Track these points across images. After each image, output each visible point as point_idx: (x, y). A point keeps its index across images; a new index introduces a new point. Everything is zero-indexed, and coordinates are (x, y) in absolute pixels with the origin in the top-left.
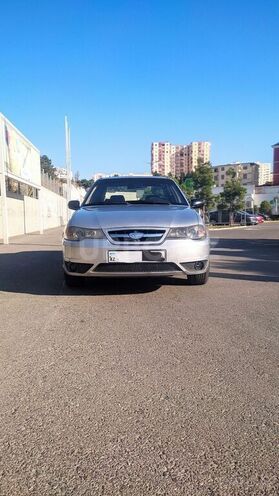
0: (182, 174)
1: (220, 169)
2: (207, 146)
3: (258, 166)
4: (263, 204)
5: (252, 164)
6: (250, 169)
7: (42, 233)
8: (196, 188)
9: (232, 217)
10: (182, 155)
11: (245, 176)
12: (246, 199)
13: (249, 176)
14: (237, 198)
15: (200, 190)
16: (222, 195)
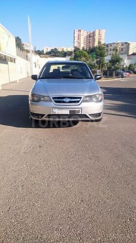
0: (90, 48)
1: (109, 45)
2: (103, 32)
3: (129, 44)
4: (130, 66)
5: (126, 43)
6: (125, 46)
7: (18, 82)
8: (96, 58)
9: (114, 74)
10: (90, 37)
11: (122, 49)
12: (122, 64)
13: (124, 50)
14: (118, 63)
15: (98, 59)
16: (110, 61)
